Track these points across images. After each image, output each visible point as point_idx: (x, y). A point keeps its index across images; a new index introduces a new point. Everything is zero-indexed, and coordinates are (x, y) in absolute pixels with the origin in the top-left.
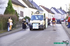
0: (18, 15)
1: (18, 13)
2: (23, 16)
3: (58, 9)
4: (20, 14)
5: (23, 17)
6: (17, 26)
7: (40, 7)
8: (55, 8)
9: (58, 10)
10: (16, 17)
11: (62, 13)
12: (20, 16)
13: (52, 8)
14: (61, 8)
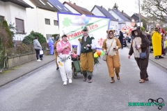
0: (11, 30)
1: (8, 23)
2: (24, 33)
3: (109, 10)
4: (14, 26)
5: (24, 36)
6: (10, 62)
7: (66, 5)
8: (102, 7)
9: (110, 12)
10: (6, 34)
11: (120, 20)
12: (15, 31)
13: (96, 8)
14: (116, 7)
